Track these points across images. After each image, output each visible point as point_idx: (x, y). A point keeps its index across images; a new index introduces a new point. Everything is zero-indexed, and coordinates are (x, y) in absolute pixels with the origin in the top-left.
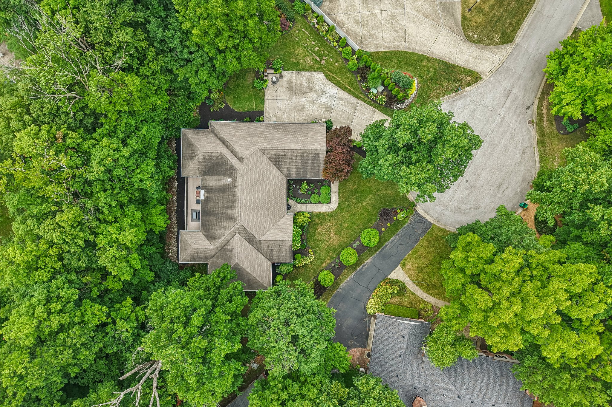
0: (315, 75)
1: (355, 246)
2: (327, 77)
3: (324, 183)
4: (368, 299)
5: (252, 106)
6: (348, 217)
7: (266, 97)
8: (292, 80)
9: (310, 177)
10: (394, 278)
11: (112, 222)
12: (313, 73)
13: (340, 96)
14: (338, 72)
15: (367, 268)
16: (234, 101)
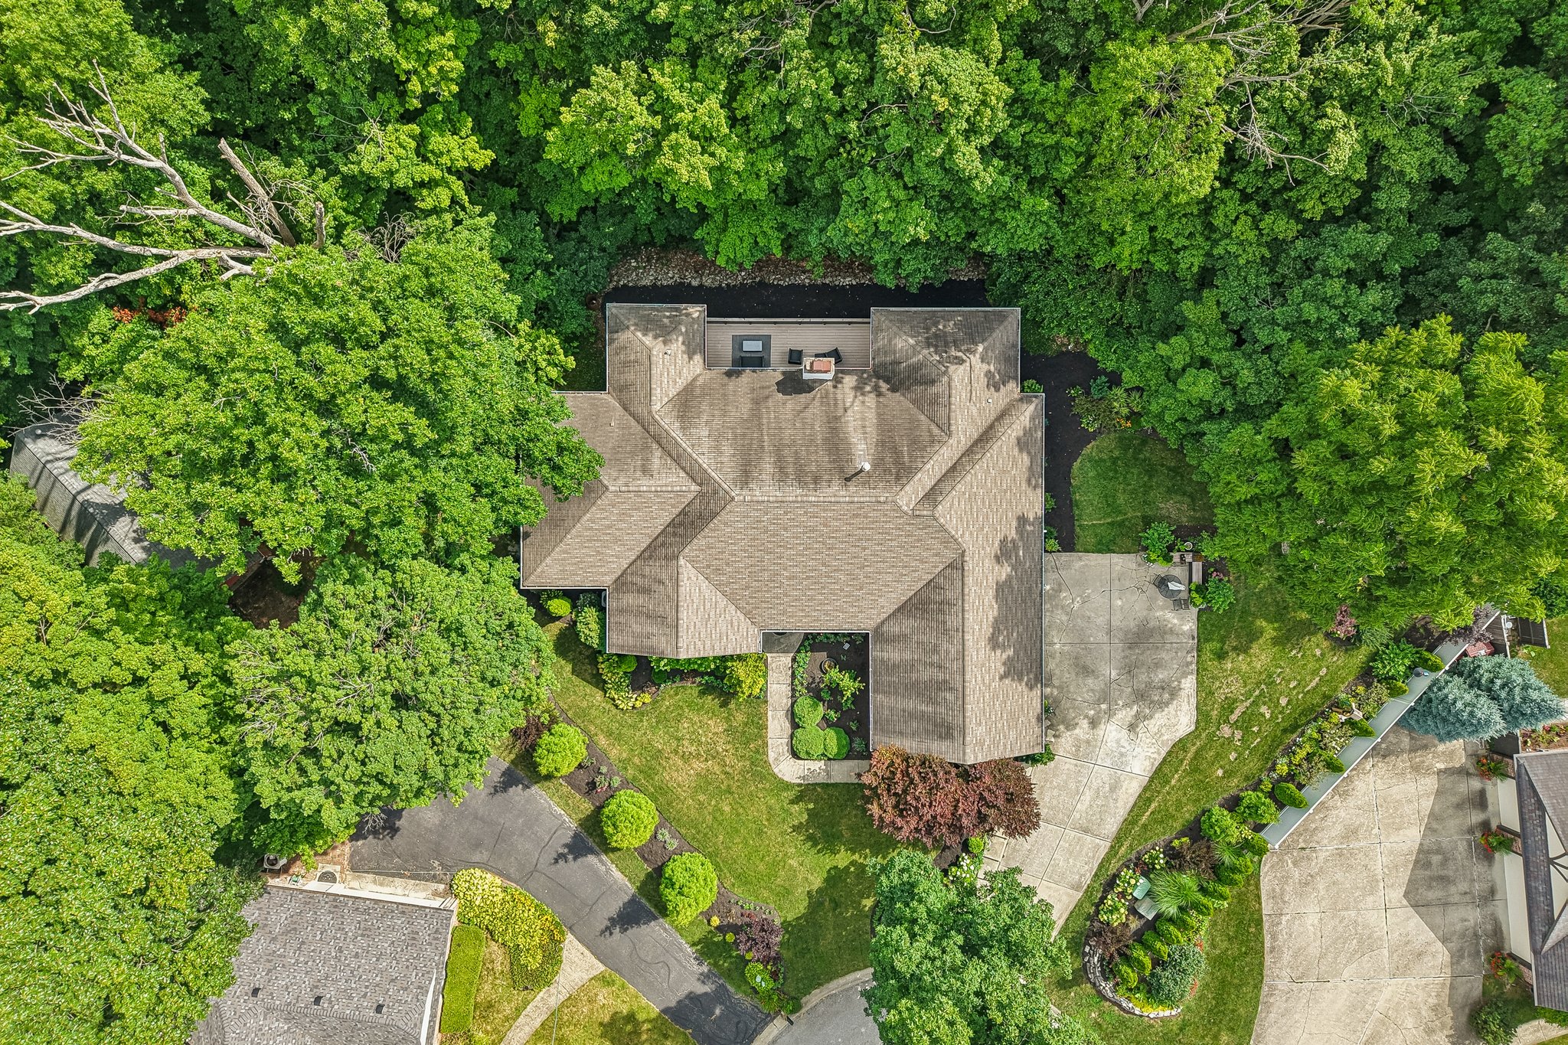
0: (1185, 707)
1: (665, 835)
2: (1181, 745)
3: (857, 740)
4: (499, 873)
5: (1090, 515)
6: (753, 813)
7: (1116, 558)
8: (1170, 638)
9: (877, 701)
10: (565, 953)
11: (732, 110)
12: (1194, 701)
13: (1125, 785)
14: (1197, 776)
15: (596, 872)
16: (1102, 460)
